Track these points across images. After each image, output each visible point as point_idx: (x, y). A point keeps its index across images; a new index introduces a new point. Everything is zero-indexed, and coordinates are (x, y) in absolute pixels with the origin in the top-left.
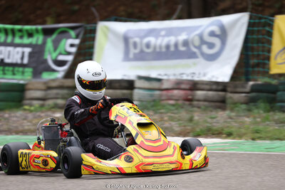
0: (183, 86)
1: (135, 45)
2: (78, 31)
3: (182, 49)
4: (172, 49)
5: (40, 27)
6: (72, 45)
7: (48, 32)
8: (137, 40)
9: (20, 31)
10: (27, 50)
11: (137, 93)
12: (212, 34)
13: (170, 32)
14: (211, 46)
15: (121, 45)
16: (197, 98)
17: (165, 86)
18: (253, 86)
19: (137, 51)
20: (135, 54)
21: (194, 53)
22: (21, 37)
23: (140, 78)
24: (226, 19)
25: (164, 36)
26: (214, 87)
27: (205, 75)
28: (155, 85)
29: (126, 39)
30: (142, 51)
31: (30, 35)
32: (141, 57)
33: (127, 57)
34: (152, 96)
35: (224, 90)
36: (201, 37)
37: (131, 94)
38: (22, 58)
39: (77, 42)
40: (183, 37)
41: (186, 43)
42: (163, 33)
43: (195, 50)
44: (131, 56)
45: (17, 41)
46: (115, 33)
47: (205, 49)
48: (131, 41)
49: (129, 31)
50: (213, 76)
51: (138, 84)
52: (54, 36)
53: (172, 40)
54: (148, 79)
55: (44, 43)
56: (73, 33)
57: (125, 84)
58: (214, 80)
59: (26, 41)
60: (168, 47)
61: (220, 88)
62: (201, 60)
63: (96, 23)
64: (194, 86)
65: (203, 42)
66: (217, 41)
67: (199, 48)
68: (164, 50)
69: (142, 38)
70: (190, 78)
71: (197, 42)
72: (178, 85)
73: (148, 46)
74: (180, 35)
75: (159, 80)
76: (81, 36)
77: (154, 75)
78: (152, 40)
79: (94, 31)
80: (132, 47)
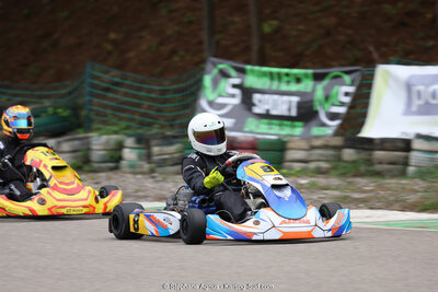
1: (419, 94)
2: (353, 75)
5: (310, 71)
6: (347, 94)
7: (318, 78)
8: (421, 88)
9: (287, 75)
10: (295, 99)
11: (415, 157)
15: (403, 94)
19: (421, 102)
22: (288, 82)
23: (419, 136)
29: (409, 87)
30: (427, 103)
31: (298, 80)
33: (408, 111)
34: (432, 160)
37: (407, 158)
38: (289, 110)
39: (351, 89)
44: (414, 108)
45: (284, 87)
46: (396, 79)
48: (415, 89)
51: (417, 144)
52: (325, 82)
54: (428, 138)
55: (314, 90)
56: (347, 78)
57: (401, 145)
59: (294, 87)
63: (374, 67)
69: (427, 85)
73: (434, 96)
76: (357, 83)
79: (371, 76)
80: (415, 97)
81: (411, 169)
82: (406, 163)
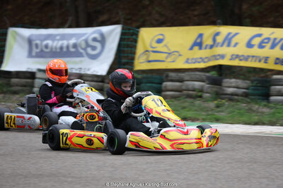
0: (72, 77)
1: (37, 46)
3: (72, 50)
4: (65, 50)
8: (38, 42)
11: (37, 82)
12: (95, 39)
13: (63, 37)
14: (94, 48)
15: (26, 46)
19: (38, 50)
20: (37, 53)
21: (81, 53)
23: (40, 70)
24: (105, 29)
25: (58, 40)
26: (95, 79)
27: (89, 70)
29: (30, 41)
30: (42, 51)
32: (41, 55)
33: (30, 55)
35: (102, 81)
36: (86, 41)
37: (33, 83)
40: (73, 41)
41: (75, 46)
42: (58, 38)
43: (82, 51)
44: (34, 54)
46: (22, 37)
47: (89, 50)
48: (34, 43)
49: (32, 35)
50: (94, 71)
51: (39, 75)
53: (65, 43)
57: (29, 75)
58: (95, 73)
60: (61, 48)
61: (100, 79)
62: (86, 59)
63: (7, 29)
64: (81, 77)
65: (88, 45)
66: (98, 45)
67: (85, 49)
68: (58, 50)
69: (42, 41)
70: (78, 72)
71: (83, 45)
73: (46, 46)
74: (70, 39)
78: (49, 42)
79: (6, 34)
80: (34, 47)
81: (35, 89)
82: (32, 86)
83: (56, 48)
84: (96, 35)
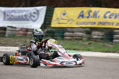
0: (23, 30)
1: (8, 15)
3: (24, 17)
4: (21, 17)
8: (8, 14)
11: (7, 32)
15: (3, 15)
16: (28, 34)
17: (17, 30)
18: (47, 31)
23: (9, 26)
27: (31, 27)
28: (14, 29)
29: (4, 13)
30: (10, 18)
34: (12, 33)
37: (5, 32)
40: (24, 14)
41: (25, 16)
42: (17, 12)
43: (29, 18)
44: (6, 19)
46: (0, 11)
47: (32, 18)
48: (6, 14)
49: (5, 10)
51: (8, 29)
53: (21, 14)
54: (11, 27)
57: (3, 29)
60: (19, 16)
64: (27, 30)
65: (31, 16)
66: (36, 15)
68: (18, 17)
69: (10, 13)
70: (26, 27)
71: (29, 15)
72: (22, 29)
73: (12, 16)
75: (15, 28)
77: (14, 26)
78: (13, 14)
80: (6, 16)
81: (6, 35)
83: (17, 16)
84: (35, 11)
